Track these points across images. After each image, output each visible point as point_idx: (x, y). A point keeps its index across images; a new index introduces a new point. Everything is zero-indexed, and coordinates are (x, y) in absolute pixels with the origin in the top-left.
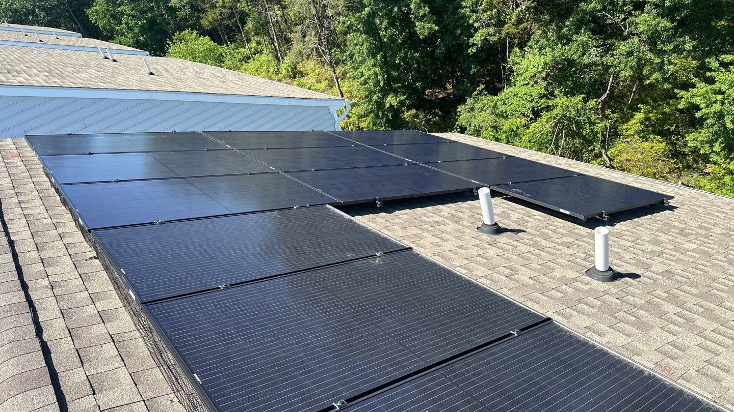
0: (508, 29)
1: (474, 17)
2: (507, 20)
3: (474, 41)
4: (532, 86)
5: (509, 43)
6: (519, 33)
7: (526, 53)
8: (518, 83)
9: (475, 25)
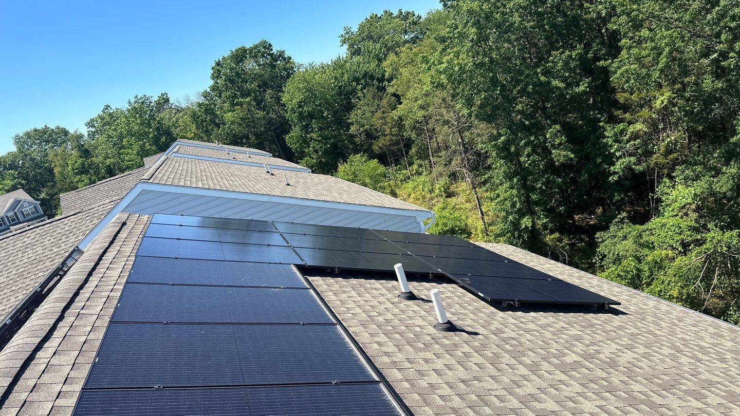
0: (656, 159)
1: (616, 147)
2: (656, 151)
3: (615, 169)
4: (682, 218)
5: (658, 173)
6: (668, 163)
7: (676, 184)
8: (666, 214)
9: (616, 154)
